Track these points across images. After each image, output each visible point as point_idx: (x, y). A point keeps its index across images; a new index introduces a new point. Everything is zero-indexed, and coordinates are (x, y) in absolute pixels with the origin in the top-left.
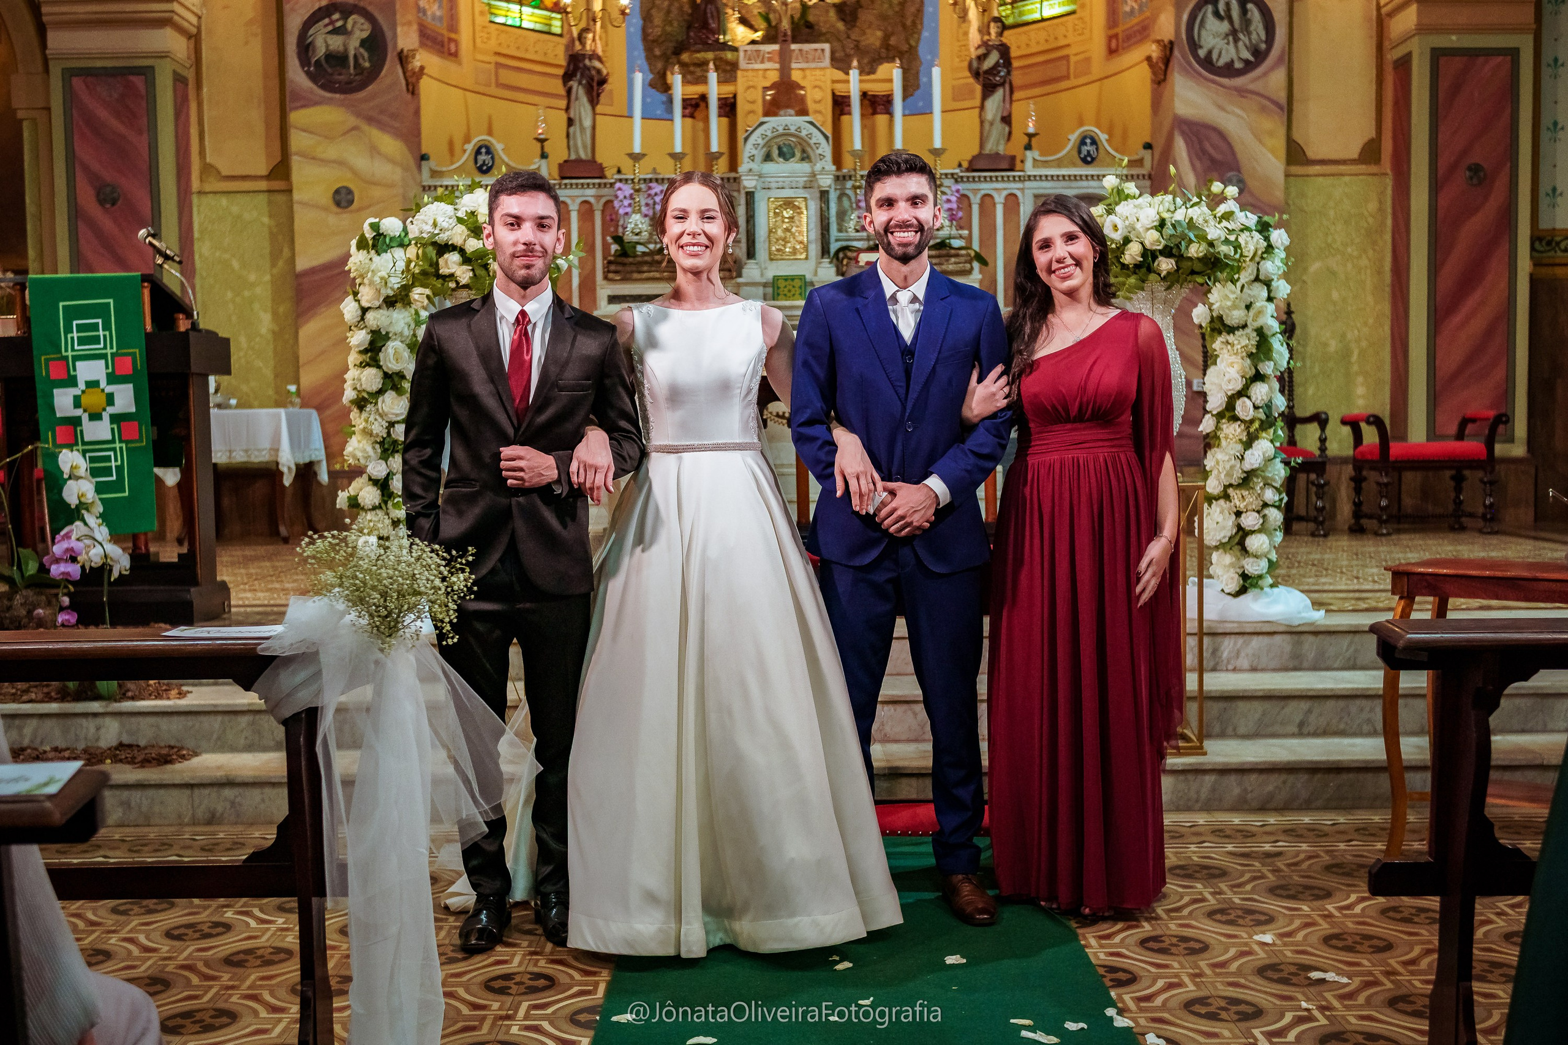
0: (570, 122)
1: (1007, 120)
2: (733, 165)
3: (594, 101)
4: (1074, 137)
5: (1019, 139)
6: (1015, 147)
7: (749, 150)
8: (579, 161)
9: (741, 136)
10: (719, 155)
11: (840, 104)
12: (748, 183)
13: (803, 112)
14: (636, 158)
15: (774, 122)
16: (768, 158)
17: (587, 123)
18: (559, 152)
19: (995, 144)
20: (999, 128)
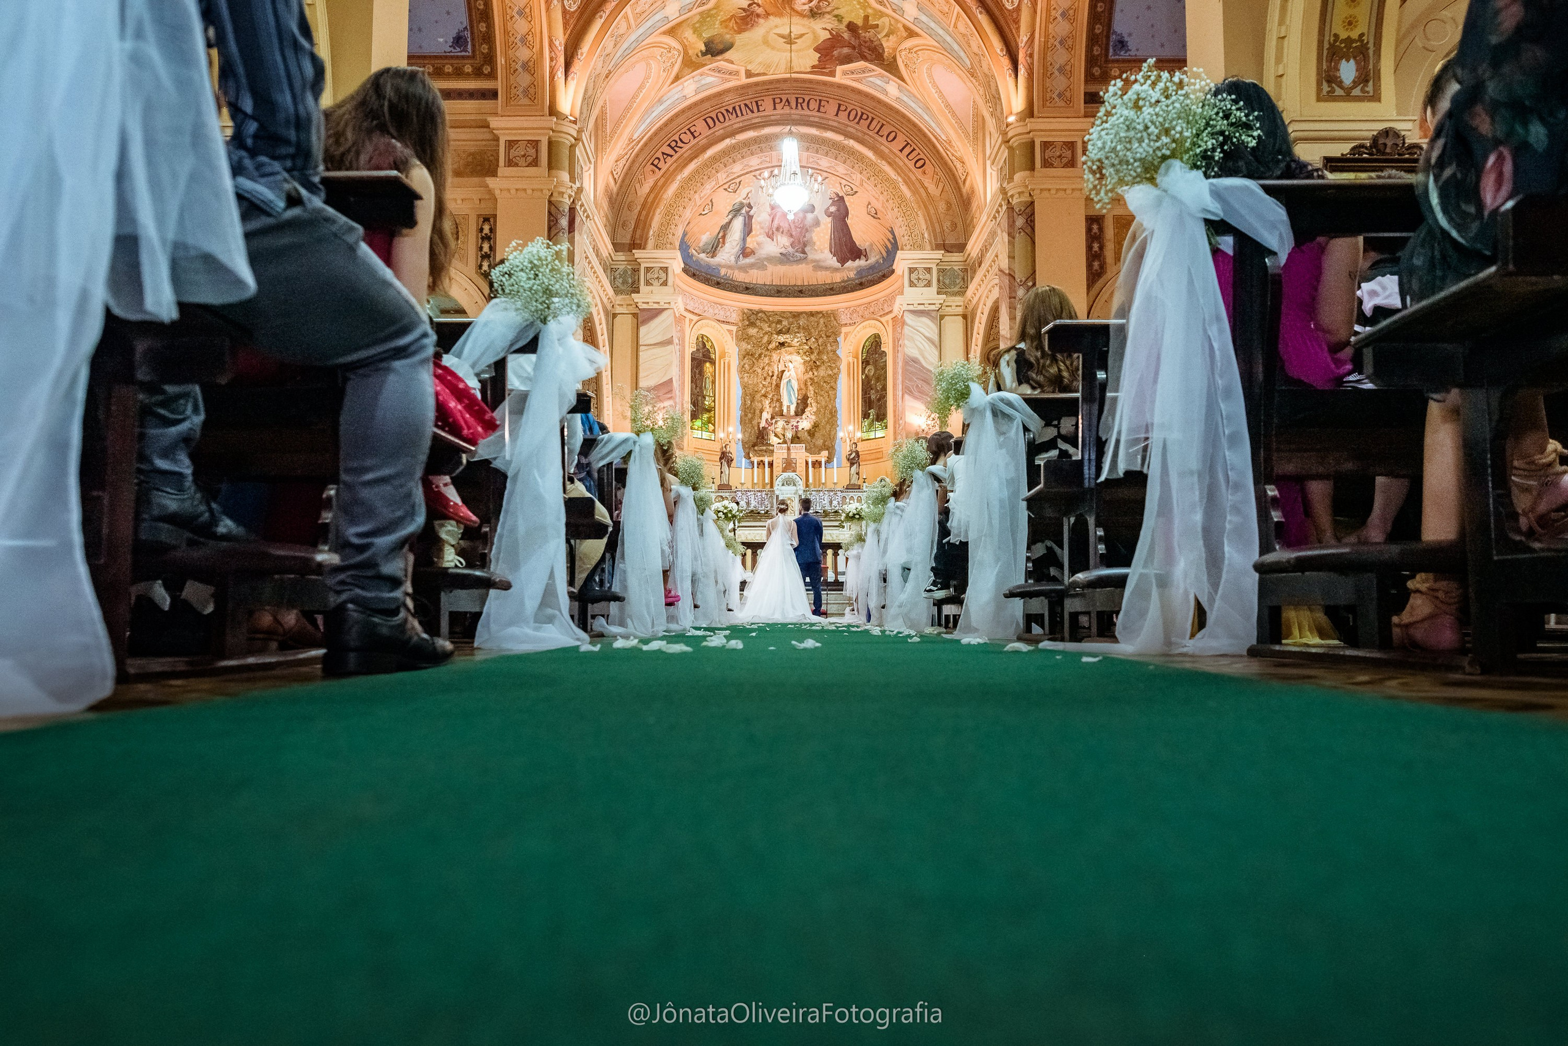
0: (722, 472)
1: (858, 474)
2: (772, 486)
3: (729, 466)
4: (879, 479)
5: (861, 480)
6: (860, 482)
7: (777, 483)
8: (724, 485)
9: (775, 478)
10: (767, 484)
11: (807, 463)
12: (777, 493)
13: (794, 471)
14: (742, 484)
15: (785, 474)
16: (783, 485)
17: (727, 473)
18: (718, 482)
19: (854, 481)
20: (856, 476)
